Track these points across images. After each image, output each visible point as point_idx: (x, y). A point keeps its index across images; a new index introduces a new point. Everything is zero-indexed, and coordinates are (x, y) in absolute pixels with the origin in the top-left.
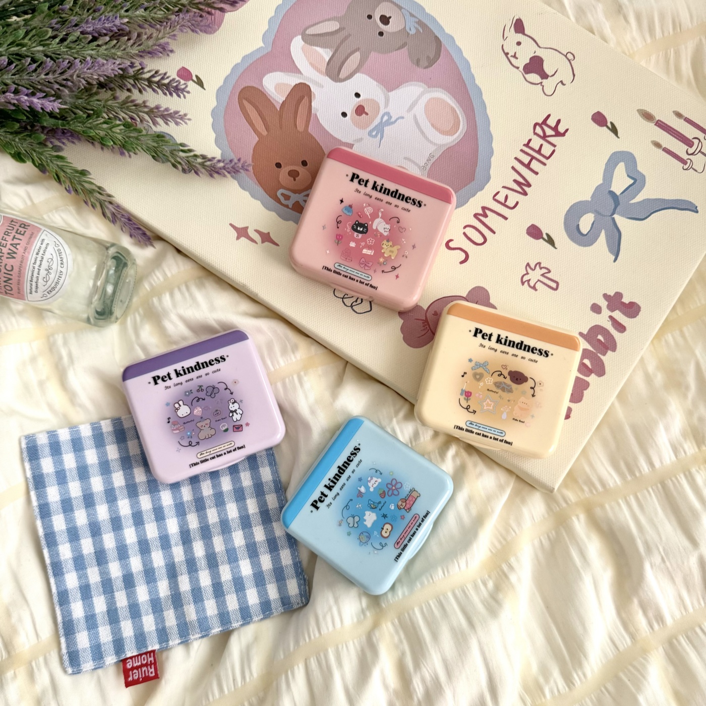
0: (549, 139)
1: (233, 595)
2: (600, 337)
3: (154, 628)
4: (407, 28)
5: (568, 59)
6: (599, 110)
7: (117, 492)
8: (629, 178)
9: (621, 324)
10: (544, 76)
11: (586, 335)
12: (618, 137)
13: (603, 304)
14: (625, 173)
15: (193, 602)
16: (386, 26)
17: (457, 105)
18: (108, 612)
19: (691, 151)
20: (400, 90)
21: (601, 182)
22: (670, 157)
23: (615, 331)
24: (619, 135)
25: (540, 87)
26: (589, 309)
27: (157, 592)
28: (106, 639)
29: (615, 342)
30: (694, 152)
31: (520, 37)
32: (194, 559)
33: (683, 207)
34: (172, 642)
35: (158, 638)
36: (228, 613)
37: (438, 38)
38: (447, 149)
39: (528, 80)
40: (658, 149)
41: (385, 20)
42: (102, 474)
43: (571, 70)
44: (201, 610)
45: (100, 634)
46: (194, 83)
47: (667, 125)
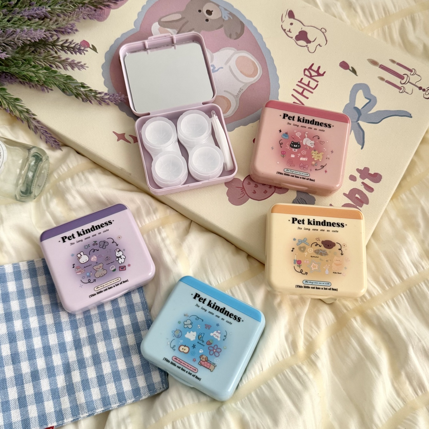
0: (315, 78)
1: (112, 384)
2: (357, 196)
3: (53, 410)
4: (223, 17)
5: (322, 32)
6: (344, 60)
7: (29, 312)
8: (366, 99)
9: (370, 187)
10: (308, 42)
11: (348, 195)
12: (357, 76)
13: (357, 175)
14: (363, 96)
15: (82, 389)
16: (210, 16)
17: (256, 60)
18: (19, 399)
19: (403, 82)
20: (220, 52)
21: (348, 102)
22: (391, 86)
23: (367, 191)
24: (357, 74)
25: (306, 48)
26: (348, 178)
27: (56, 384)
28: (16, 419)
29: (368, 198)
30: (405, 83)
31: (292, 20)
32: (84, 359)
33: (402, 115)
34: (67, 420)
35: (56, 417)
36: (109, 397)
37: (242, 22)
38: (250, 85)
39: (299, 44)
40: (382, 82)
41: (209, 12)
42: (19, 299)
43: (324, 38)
44: (88, 396)
45: (12, 416)
46: (91, 49)
47: (386, 67)
